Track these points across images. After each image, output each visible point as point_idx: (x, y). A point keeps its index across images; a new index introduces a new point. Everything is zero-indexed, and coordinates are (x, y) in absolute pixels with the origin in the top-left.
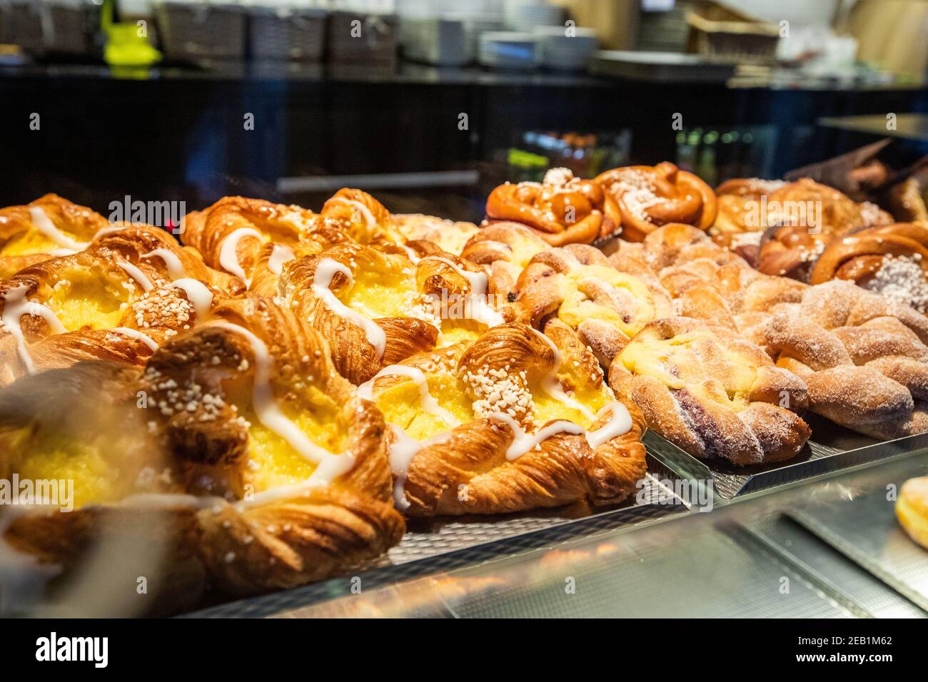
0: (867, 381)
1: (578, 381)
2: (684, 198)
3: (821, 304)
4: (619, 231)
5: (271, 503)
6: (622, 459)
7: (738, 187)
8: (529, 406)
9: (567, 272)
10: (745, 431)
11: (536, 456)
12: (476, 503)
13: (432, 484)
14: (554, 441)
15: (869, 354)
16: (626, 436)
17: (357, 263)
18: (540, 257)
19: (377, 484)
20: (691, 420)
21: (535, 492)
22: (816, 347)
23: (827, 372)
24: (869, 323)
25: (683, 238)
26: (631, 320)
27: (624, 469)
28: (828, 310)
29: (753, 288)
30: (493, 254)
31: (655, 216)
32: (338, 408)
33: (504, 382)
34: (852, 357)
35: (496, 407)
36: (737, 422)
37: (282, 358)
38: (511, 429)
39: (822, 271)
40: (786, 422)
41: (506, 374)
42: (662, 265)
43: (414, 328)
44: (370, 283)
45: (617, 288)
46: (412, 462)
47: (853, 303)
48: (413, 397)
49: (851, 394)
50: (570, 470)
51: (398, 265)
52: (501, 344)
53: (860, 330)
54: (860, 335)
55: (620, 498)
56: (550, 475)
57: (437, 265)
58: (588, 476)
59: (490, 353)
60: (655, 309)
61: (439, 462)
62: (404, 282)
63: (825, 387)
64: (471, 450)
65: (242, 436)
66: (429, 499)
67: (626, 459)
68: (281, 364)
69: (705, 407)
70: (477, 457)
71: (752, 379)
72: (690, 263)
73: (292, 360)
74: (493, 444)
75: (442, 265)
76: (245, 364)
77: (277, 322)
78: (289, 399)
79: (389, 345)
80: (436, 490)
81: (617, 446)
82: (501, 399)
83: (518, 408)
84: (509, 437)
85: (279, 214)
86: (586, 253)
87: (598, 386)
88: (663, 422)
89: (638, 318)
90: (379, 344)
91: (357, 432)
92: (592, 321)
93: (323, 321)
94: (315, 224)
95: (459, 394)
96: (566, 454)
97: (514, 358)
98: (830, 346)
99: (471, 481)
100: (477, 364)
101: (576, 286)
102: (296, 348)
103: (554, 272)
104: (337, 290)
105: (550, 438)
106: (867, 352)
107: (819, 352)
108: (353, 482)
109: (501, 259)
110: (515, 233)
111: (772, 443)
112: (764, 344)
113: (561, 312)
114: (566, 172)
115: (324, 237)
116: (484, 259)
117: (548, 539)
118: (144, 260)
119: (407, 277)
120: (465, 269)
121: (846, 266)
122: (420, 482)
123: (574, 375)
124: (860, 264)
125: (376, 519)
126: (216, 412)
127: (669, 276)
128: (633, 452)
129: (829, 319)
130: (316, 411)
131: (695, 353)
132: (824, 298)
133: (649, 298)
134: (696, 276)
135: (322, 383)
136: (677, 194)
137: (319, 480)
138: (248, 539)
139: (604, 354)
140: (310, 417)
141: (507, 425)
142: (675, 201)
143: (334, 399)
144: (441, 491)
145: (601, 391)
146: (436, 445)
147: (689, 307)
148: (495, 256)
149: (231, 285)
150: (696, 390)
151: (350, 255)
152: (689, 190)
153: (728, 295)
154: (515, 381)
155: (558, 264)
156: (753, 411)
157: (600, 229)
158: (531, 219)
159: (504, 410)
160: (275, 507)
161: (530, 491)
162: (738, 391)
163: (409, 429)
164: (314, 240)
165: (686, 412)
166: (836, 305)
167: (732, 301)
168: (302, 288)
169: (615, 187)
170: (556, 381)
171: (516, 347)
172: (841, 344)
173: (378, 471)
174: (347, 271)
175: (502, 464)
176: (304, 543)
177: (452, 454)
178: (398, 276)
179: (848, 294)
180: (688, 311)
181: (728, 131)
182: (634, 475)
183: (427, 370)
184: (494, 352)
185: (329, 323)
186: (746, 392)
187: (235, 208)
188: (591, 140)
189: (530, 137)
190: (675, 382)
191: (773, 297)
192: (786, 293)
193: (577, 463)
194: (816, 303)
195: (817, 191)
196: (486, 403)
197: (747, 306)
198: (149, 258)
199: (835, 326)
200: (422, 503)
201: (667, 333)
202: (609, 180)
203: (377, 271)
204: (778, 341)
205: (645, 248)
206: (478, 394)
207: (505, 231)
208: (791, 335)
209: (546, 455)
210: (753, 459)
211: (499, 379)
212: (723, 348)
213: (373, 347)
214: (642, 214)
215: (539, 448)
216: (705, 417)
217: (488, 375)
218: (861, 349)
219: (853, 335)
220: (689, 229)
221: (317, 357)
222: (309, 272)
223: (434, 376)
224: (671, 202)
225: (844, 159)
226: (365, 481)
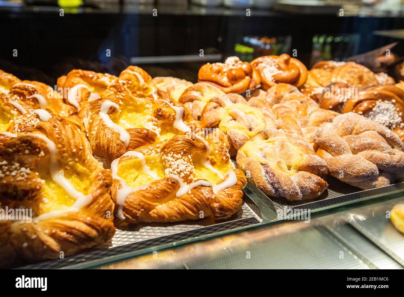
0: (356, 162)
1: (217, 159)
2: (291, 71)
3: (340, 124)
4: (259, 86)
5: (50, 219)
6: (228, 199)
7: (324, 65)
8: (192, 171)
9: (224, 107)
10: (293, 185)
11: (188, 196)
12: (158, 218)
13: (136, 209)
14: (197, 189)
15: (360, 148)
16: (233, 187)
17: (123, 102)
18: (213, 100)
19: (103, 210)
20: (269, 179)
21: (186, 213)
22: (334, 145)
23: (338, 157)
24: (363, 133)
25: (286, 90)
26: (253, 130)
27: (228, 203)
28: (343, 127)
29: (313, 115)
30: (193, 97)
31: (277, 79)
32: (90, 173)
33: (180, 160)
34: (352, 150)
35: (175, 172)
36: (289, 181)
37: (62, 150)
38: (178, 183)
39: (348, 107)
40: (314, 181)
41: (181, 156)
42: (274, 103)
43: (144, 133)
44: (130, 111)
45: (248, 114)
46: (127, 198)
47: (356, 124)
48: (138, 166)
49: (348, 168)
50: (202, 203)
51: (143, 103)
52: (180, 142)
53: (357, 137)
54: (356, 139)
55: (226, 217)
56: (193, 205)
57: (161, 103)
58: (210, 207)
59: (174, 146)
60: (266, 124)
61: (140, 198)
62: (146, 111)
63: (336, 164)
64: (157, 193)
65: (38, 187)
66: (134, 216)
67: (230, 198)
68: (62, 153)
69: (276, 173)
70: (160, 196)
71: (300, 160)
72: (288, 102)
73: (68, 151)
74: (168, 190)
75: (164, 103)
76: (42, 153)
77: (61, 133)
78: (66, 169)
79: (131, 141)
80: (137, 212)
81: (227, 192)
82: (178, 168)
83: (185, 172)
84: (177, 186)
85: (98, 78)
86: (235, 98)
87: (227, 162)
88: (256, 180)
89: (256, 129)
90: (126, 141)
91: (96, 185)
92: (234, 130)
93: (100, 130)
94: (115, 82)
95: (160, 165)
96: (201, 196)
97: (186, 149)
98: (340, 145)
99: (156, 207)
100: (168, 151)
101: (228, 114)
102: (70, 145)
103: (219, 106)
104: (111, 115)
105: (195, 188)
106: (359, 148)
107: (335, 147)
108: (91, 209)
109: (197, 100)
110: (206, 87)
111: (306, 191)
112: (313, 142)
113: (220, 125)
114: (236, 58)
115: (116, 89)
116: (189, 100)
117: (188, 236)
118: (29, 99)
119: (148, 108)
120: (174, 105)
121: (358, 105)
122: (130, 208)
123: (216, 157)
124: (365, 104)
125: (98, 228)
126: (26, 176)
127: (277, 108)
128: (235, 195)
129: (343, 131)
130: (79, 174)
131: (275, 147)
132: (342, 121)
133: (263, 119)
134: (289, 108)
135: (83, 161)
136: (288, 69)
137: (75, 208)
138: (34, 237)
139: (237, 146)
140: (77, 178)
141: (177, 181)
142: (287, 72)
143: (88, 169)
144: (140, 212)
145: (228, 164)
146: (141, 190)
147: (281, 124)
148: (195, 98)
149: (69, 111)
150: (273, 165)
151: (119, 99)
152: (294, 67)
153: (301, 118)
154: (185, 160)
155: (221, 103)
156: (298, 176)
157: (249, 85)
158: (217, 80)
159: (179, 173)
160: (50, 221)
161: (184, 212)
162: (293, 166)
163: (135, 181)
164: (111, 90)
165: (267, 175)
166: (347, 125)
167: (302, 121)
168: (94, 114)
169: (260, 65)
170: (208, 159)
171: (187, 144)
172: (347, 144)
173: (104, 204)
174: (117, 106)
175: (174, 199)
176: (61, 239)
177: (147, 195)
178: (143, 108)
179: (354, 119)
180: (281, 125)
181: (338, 36)
182: (234, 206)
183: (146, 153)
184: (176, 146)
185: (103, 131)
186: (296, 166)
187: (78, 75)
188: (274, 40)
189: (246, 39)
190: (264, 161)
191: (322, 120)
192: (328, 118)
193: (206, 200)
194: (338, 123)
195: (356, 68)
196: (171, 170)
197: (310, 124)
198: (31, 98)
199: (346, 135)
200: (131, 218)
201: (266, 137)
202: (257, 62)
203: (134, 106)
204: (317, 141)
205: (267, 95)
206: (168, 165)
207: (201, 86)
208: (323, 139)
209: (192, 196)
210: (297, 198)
211: (178, 159)
212: (290, 145)
213: (123, 142)
214: (271, 78)
215: (190, 192)
216: (275, 178)
217: (173, 157)
218: (356, 146)
219: (353, 139)
220: (289, 86)
221: (81, 150)
222: (98, 106)
223: (148, 156)
224: (285, 73)
225: (375, 52)
226: (97, 209)
